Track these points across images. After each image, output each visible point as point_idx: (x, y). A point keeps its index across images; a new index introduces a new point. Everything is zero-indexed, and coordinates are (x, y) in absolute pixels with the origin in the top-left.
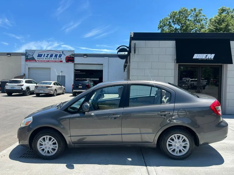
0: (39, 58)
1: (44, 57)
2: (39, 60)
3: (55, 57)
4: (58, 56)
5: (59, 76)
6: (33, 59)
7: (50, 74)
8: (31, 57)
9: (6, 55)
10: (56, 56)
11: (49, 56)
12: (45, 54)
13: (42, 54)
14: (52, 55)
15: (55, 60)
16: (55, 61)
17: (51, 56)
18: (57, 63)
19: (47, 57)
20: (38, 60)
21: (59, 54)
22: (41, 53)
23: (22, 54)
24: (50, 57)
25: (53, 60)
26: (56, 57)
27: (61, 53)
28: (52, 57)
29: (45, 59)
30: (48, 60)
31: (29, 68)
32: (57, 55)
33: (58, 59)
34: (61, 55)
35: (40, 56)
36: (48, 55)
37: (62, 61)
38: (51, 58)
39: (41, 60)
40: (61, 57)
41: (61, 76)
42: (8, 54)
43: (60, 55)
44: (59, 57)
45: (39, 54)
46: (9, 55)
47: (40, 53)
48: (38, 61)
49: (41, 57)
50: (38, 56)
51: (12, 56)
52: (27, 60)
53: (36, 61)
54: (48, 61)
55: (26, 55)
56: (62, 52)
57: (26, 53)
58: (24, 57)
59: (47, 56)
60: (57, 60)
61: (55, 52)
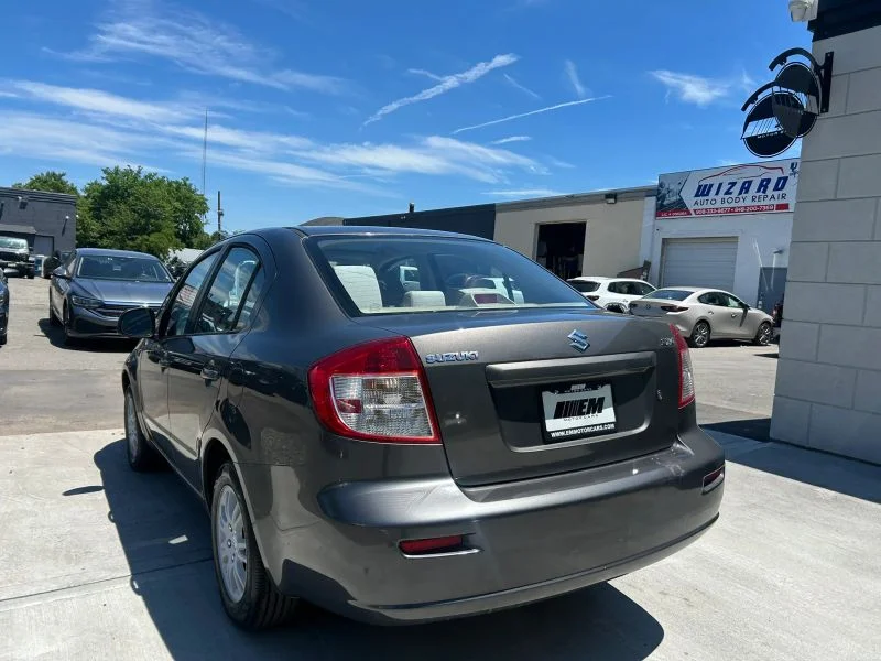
0: (699, 199)
1: (717, 194)
2: (700, 207)
3: (758, 191)
4: (771, 186)
5: (766, 271)
6: (680, 207)
7: (734, 262)
8: (674, 199)
9: (601, 201)
10: (764, 185)
11: (736, 190)
12: (720, 185)
13: (711, 186)
14: (750, 183)
15: (757, 203)
16: (759, 209)
17: (746, 188)
18: (763, 217)
19: (727, 193)
20: (696, 207)
21: (774, 176)
22: (708, 182)
23: (648, 192)
24: (740, 193)
25: (749, 202)
26: (764, 192)
27: (788, 172)
28: (746, 192)
29: (718, 205)
30: (733, 205)
31: (665, 241)
32: (769, 181)
33: (773, 197)
34: (786, 179)
35: (703, 195)
36: (733, 184)
37: (785, 206)
38: (744, 195)
39: (705, 206)
40: (782, 188)
41: (776, 269)
42: (609, 196)
43: (779, 179)
44: (776, 189)
45: (700, 186)
46: (613, 200)
47: (703, 183)
48: (695, 211)
49: (706, 198)
50: (697, 195)
51: (619, 203)
52: (662, 210)
53: (689, 213)
54: (732, 210)
55: (659, 193)
56: (792, 165)
57: (661, 185)
58: (651, 202)
59: (730, 188)
60: (767, 202)
61: (764, 170)
